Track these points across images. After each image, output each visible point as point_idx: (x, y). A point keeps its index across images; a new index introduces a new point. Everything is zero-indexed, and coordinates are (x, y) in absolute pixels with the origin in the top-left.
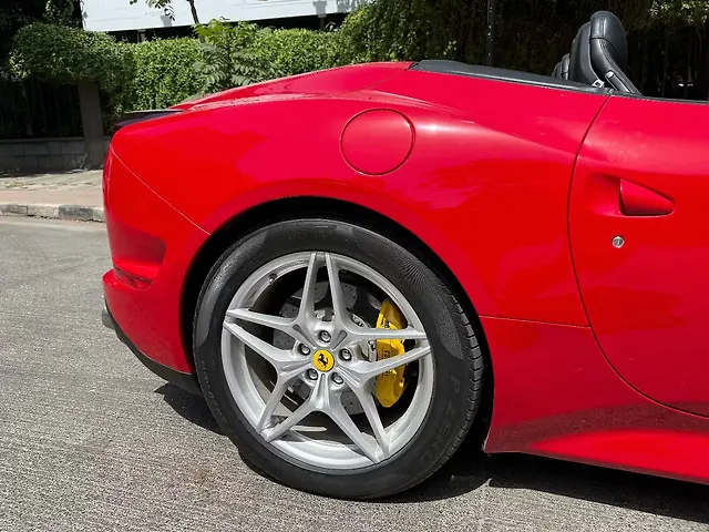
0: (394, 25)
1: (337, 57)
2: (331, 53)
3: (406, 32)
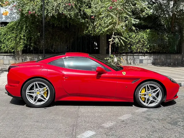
0: (22, 28)
1: (5, 34)
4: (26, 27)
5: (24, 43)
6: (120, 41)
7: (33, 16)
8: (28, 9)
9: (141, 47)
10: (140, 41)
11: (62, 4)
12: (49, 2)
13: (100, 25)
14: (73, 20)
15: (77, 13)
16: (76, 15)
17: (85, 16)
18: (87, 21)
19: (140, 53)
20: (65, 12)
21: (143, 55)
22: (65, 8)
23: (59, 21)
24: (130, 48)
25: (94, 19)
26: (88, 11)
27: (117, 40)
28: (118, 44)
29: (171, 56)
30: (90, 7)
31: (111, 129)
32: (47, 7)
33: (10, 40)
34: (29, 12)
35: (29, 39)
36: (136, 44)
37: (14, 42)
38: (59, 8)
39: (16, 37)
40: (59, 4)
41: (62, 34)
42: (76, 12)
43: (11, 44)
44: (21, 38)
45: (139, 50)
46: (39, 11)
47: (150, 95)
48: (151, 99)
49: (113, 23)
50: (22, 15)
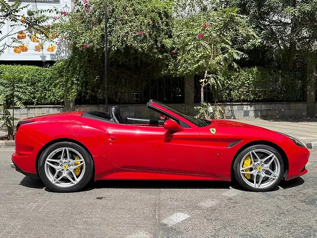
0: (75, 69)
1: (51, 78)
2: (48, 76)
3: (80, 72)
4: (81, 67)
5: (77, 89)
6: (216, 82)
7: (90, 51)
8: (83, 41)
9: (245, 92)
10: (243, 84)
11: (130, 33)
12: (112, 31)
13: (185, 61)
14: (146, 54)
15: (152, 45)
16: (151, 48)
17: (163, 49)
18: (166, 56)
19: (244, 101)
20: (135, 44)
21: (249, 105)
22: (135, 38)
23: (126, 58)
24: (229, 94)
25: (176, 53)
26: (168, 43)
27: (212, 81)
28: (213, 86)
29: (291, 105)
30: (170, 37)
31: (213, 209)
32: (110, 38)
33: (59, 86)
34: (85, 44)
35: (85, 84)
36: (238, 89)
37: (64, 88)
38: (127, 39)
39: (67, 82)
40: (127, 32)
41: (131, 76)
42: (150, 44)
43: (59, 92)
44: (73, 83)
45: (242, 97)
46: (98, 44)
47: (261, 168)
48: (263, 175)
49: (206, 57)
50: (75, 49)
